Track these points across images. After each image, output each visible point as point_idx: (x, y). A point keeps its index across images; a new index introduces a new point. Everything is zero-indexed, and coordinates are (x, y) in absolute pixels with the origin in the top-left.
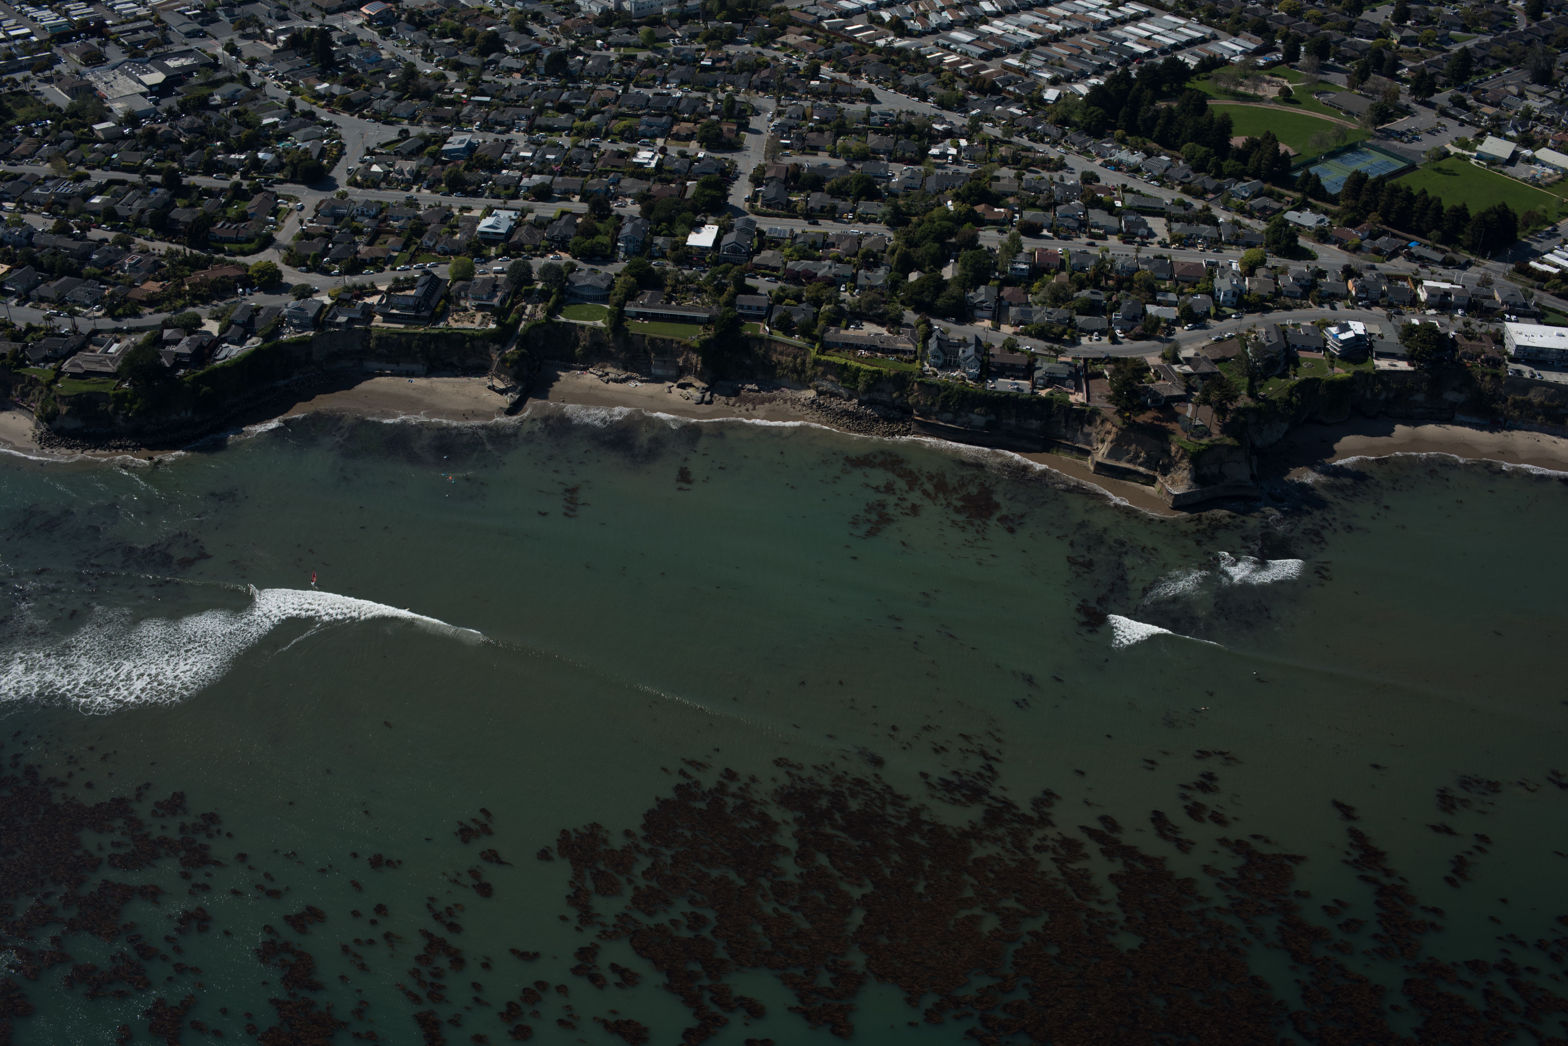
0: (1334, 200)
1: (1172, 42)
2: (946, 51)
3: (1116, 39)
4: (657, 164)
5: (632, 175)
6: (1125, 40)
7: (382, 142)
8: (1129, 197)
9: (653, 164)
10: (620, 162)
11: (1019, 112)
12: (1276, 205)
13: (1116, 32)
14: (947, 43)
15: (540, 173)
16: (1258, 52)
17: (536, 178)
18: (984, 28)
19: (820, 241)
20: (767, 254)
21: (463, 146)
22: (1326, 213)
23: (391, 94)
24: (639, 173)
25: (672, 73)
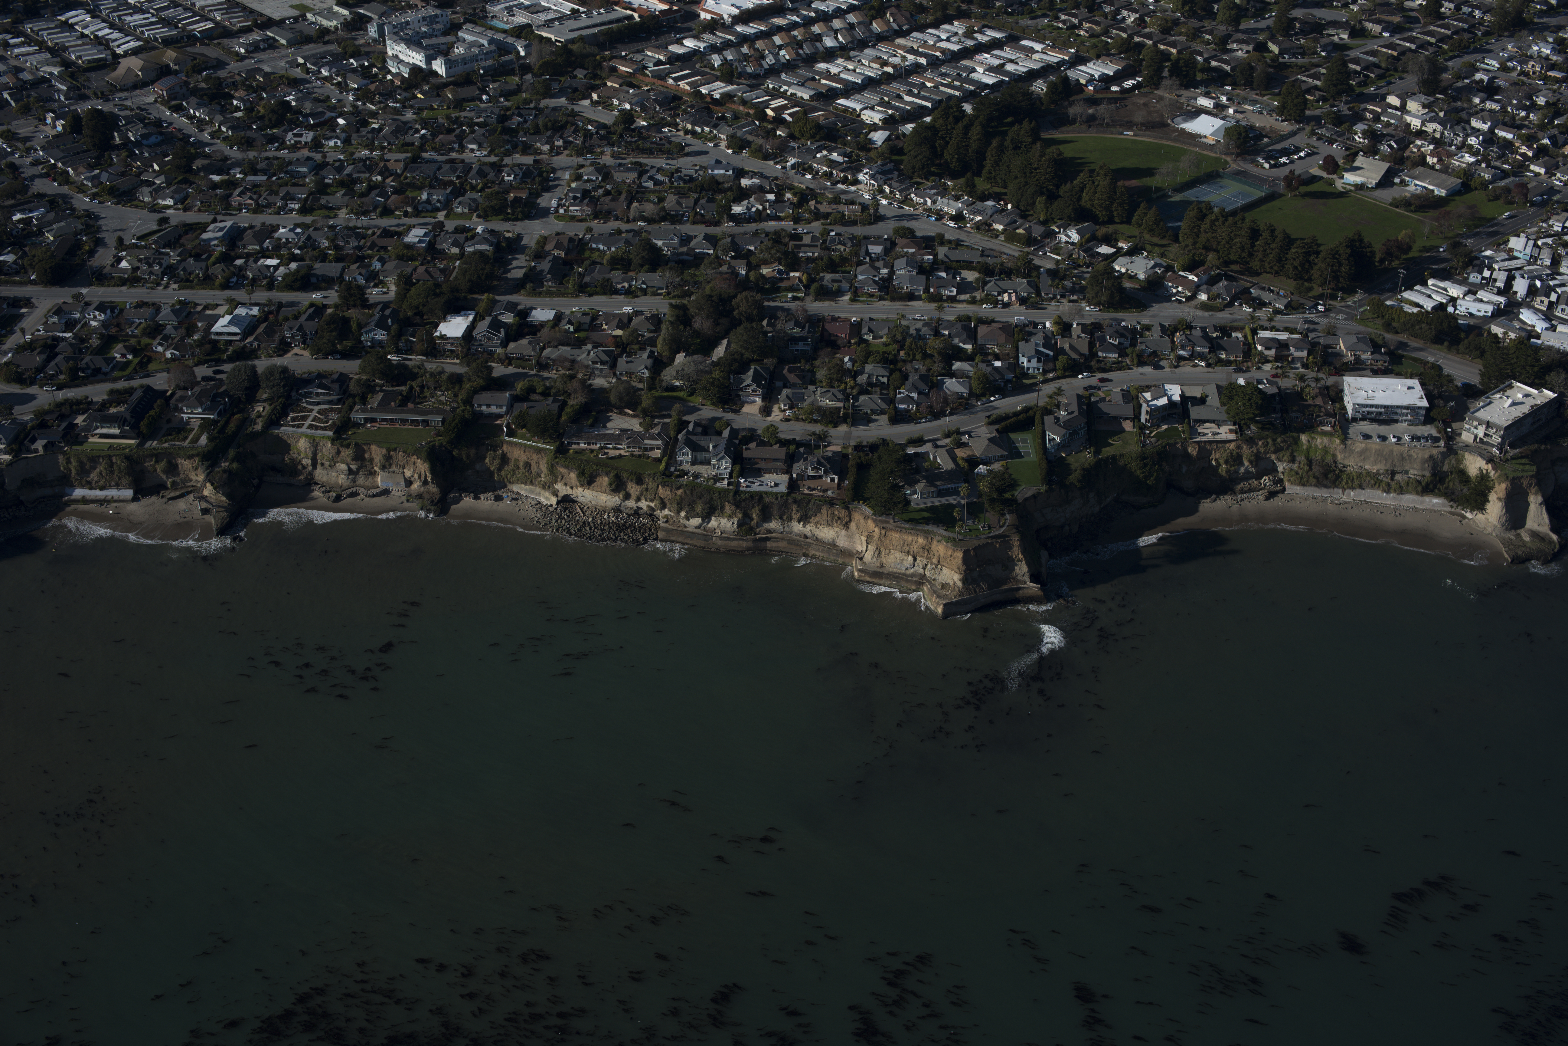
1: (1025, 70)
2: (776, 94)
3: (966, 68)
4: (428, 243)
5: (399, 256)
6: (974, 70)
7: (139, 234)
8: (942, 251)
9: (424, 242)
10: (389, 242)
11: (840, 159)
12: (1108, 250)
13: (966, 62)
14: (777, 85)
15: (301, 259)
16: (1115, 78)
17: (293, 266)
18: (822, 66)
19: (587, 321)
20: (524, 341)
21: (221, 234)
23: (161, 179)
24: (409, 253)
25: (471, 136)
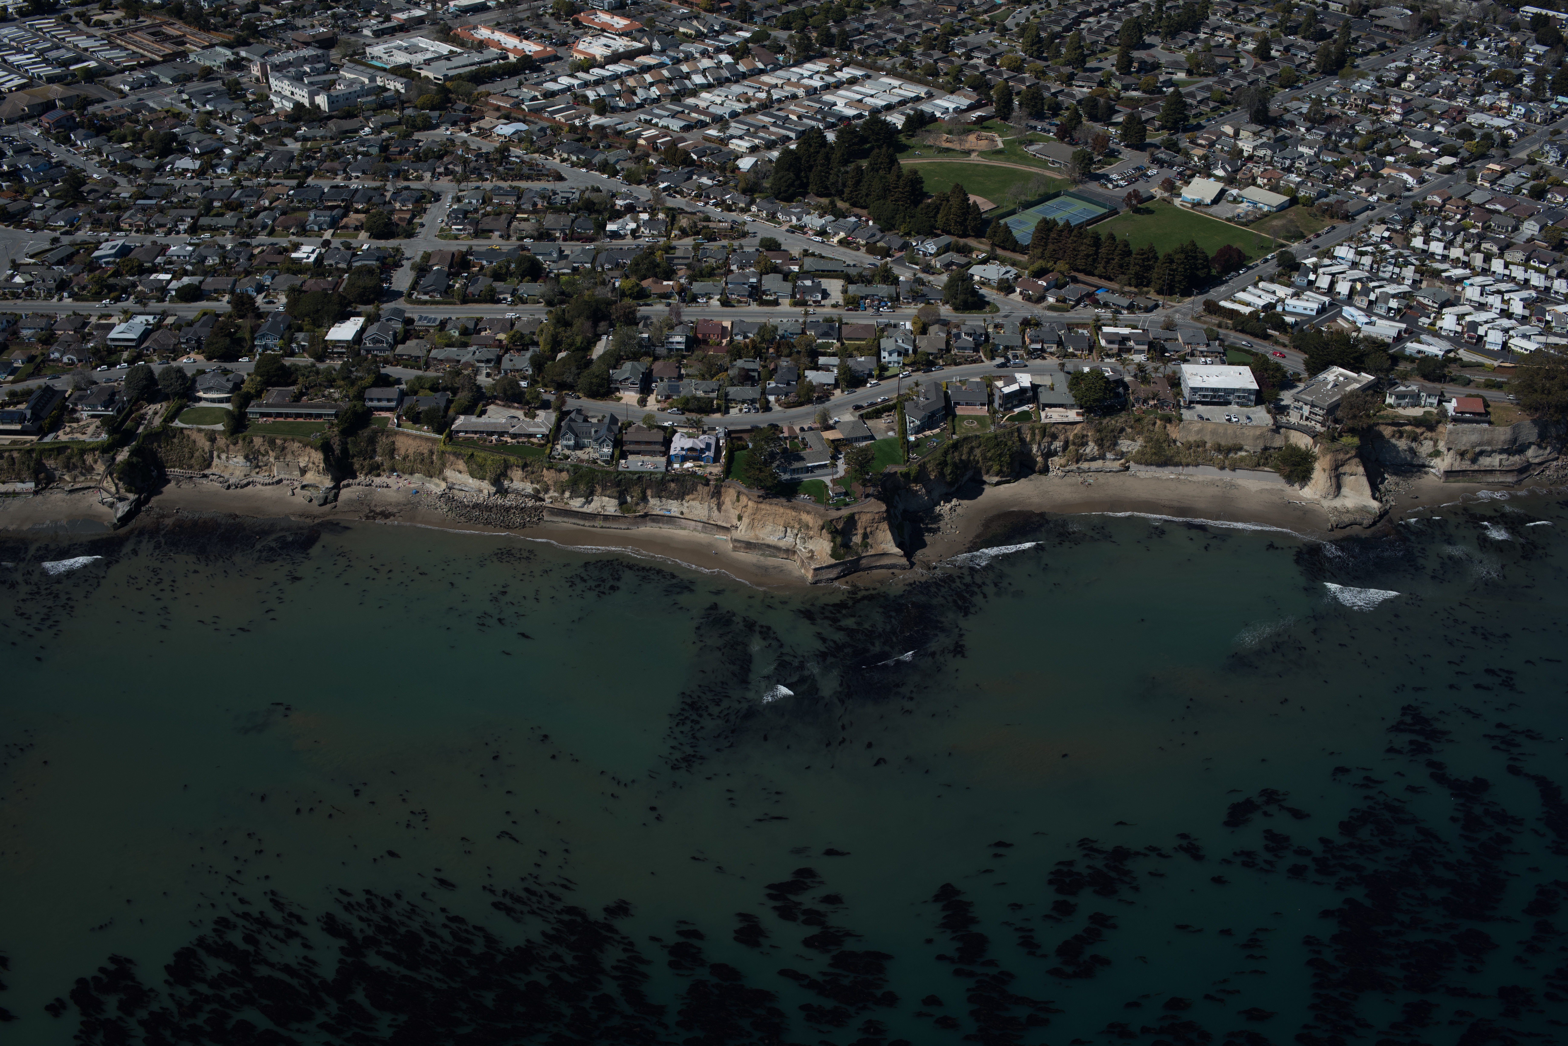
0: (1023, 250)
2: (647, 126)
3: (826, 103)
4: (316, 259)
5: (288, 270)
6: (836, 104)
7: (31, 253)
8: (808, 262)
9: (313, 257)
10: (279, 258)
11: (710, 182)
12: (962, 260)
13: (828, 97)
14: (648, 118)
15: (193, 274)
16: (971, 108)
17: (186, 280)
19: (471, 326)
20: (411, 343)
21: (113, 251)
22: (1013, 264)
23: (53, 203)
24: (297, 268)
25: (355, 164)
